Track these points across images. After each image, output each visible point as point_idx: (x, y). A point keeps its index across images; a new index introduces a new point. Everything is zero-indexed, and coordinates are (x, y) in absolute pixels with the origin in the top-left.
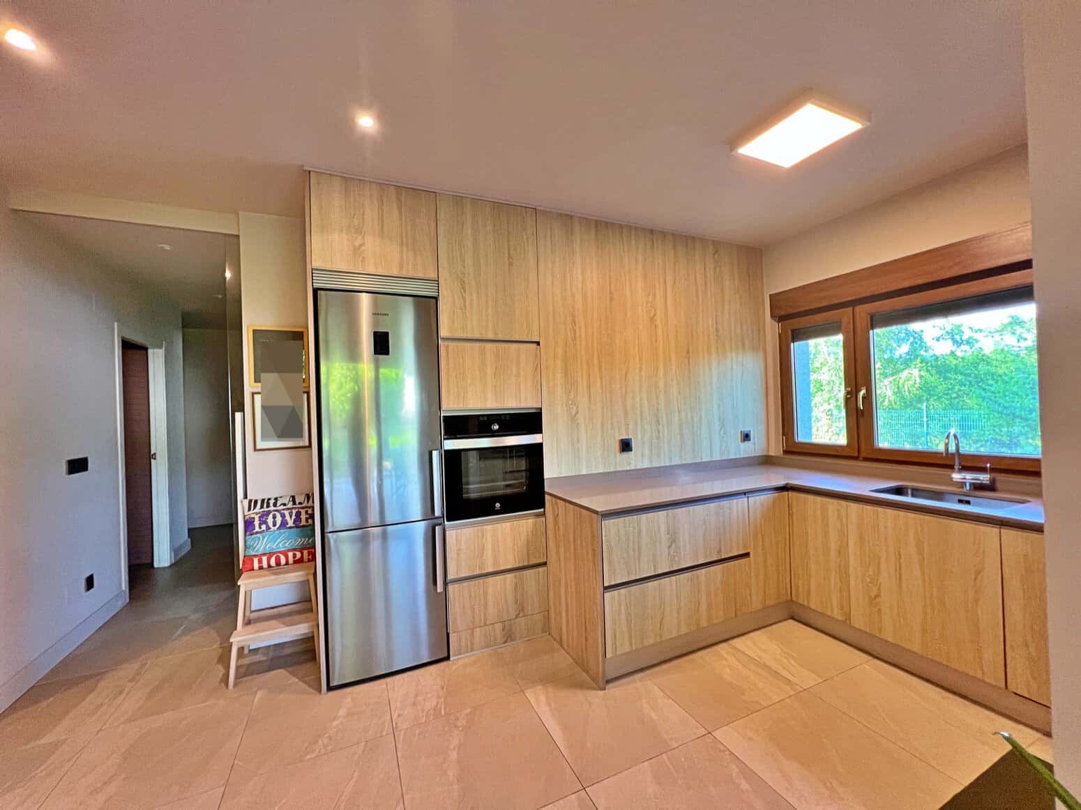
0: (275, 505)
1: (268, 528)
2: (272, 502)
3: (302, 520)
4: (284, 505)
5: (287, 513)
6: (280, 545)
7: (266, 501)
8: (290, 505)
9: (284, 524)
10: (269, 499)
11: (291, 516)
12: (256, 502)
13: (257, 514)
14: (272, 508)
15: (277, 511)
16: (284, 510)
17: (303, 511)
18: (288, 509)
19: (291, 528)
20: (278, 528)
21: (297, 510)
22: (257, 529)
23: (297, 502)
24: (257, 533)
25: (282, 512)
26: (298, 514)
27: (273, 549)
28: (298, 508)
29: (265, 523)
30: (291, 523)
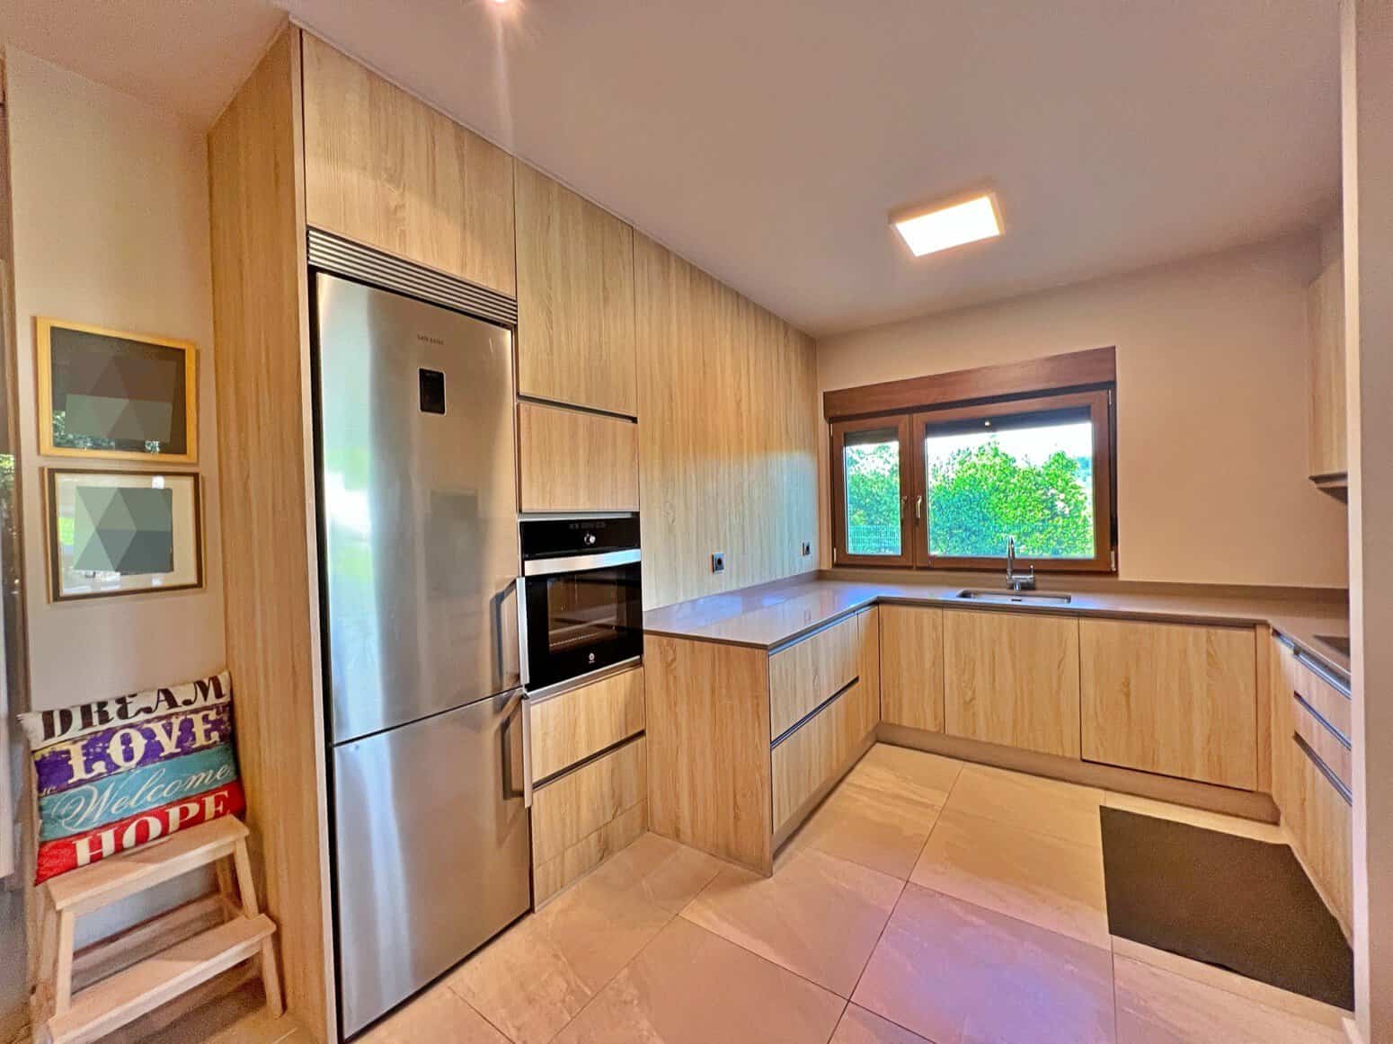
0: (123, 714)
1: (112, 767)
2: (112, 709)
3: (197, 735)
4: (148, 710)
5: (158, 728)
6: (149, 798)
7: (94, 708)
8: (163, 709)
9: (153, 751)
10: (102, 705)
11: (169, 734)
12: (66, 717)
13: (75, 741)
14: (116, 722)
15: (131, 726)
16: (148, 721)
17: (197, 719)
18: (160, 718)
19: (172, 756)
20: (139, 763)
21: (182, 718)
22: (79, 773)
23: (179, 701)
24: (81, 782)
25: (146, 726)
26: (187, 727)
27: (129, 809)
28: (184, 713)
29: (103, 756)
30: (169, 746)
